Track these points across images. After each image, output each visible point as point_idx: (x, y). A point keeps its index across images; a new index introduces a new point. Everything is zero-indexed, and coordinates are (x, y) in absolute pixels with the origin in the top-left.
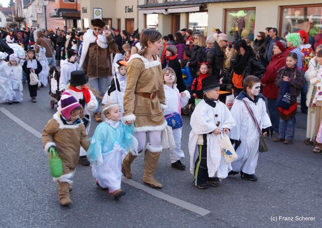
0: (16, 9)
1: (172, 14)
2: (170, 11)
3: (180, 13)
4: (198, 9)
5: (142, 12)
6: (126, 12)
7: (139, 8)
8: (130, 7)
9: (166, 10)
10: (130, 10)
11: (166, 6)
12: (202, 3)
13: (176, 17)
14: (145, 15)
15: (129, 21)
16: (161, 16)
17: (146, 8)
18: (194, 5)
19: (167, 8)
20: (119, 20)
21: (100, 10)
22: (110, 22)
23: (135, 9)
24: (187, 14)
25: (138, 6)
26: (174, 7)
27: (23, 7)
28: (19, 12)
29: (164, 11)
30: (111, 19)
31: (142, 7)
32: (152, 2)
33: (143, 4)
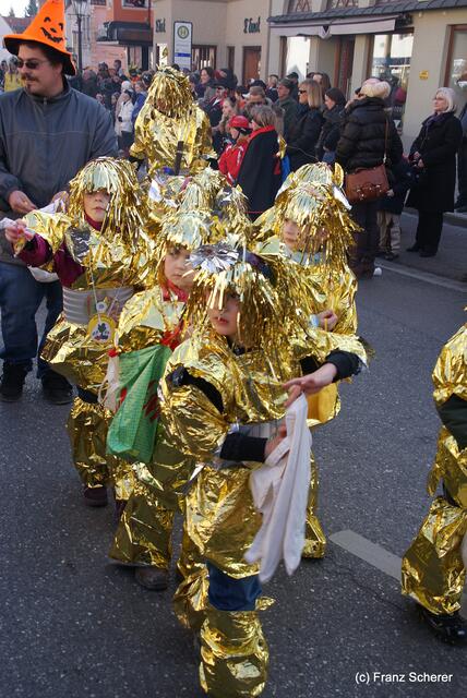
1: (341, 38)
2: (335, 30)
3: (354, 36)
4: (390, 25)
5: (278, 32)
6: (245, 31)
7: (272, 24)
8: (255, 21)
9: (326, 28)
10: (254, 28)
11: (328, 18)
12: (403, 13)
13: (347, 42)
14: (284, 39)
15: (252, 52)
16: (316, 40)
17: (285, 22)
18: (384, 15)
19: (328, 22)
20: (231, 50)
21: (189, 26)
22: (212, 54)
23: (264, 25)
24: (371, 37)
25: (270, 19)
26: (342, 21)
29: (320, 31)
30: (215, 48)
31: (277, 21)
32: (299, 10)
33: (281, 14)
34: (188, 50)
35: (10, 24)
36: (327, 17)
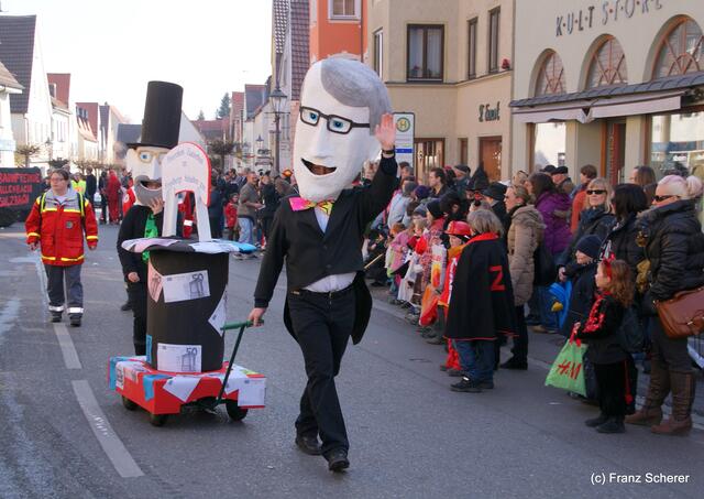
0: (231, 123)
1: (606, 122)
2: (597, 113)
3: (625, 118)
4: (675, 103)
5: (522, 119)
6: (481, 120)
7: (515, 109)
8: (492, 107)
9: (586, 110)
10: (493, 115)
11: (588, 99)
12: (692, 87)
13: (616, 126)
14: (531, 126)
15: (490, 143)
16: (573, 127)
17: (532, 106)
18: (665, 92)
19: (588, 104)
20: (464, 142)
21: (410, 117)
22: (439, 147)
23: (505, 112)
24: (647, 118)
25: (513, 104)
26: (607, 101)
27: (245, 117)
28: (236, 129)
29: (579, 115)
30: (443, 140)
31: (520, 106)
32: (549, 92)
33: (526, 97)
34: (410, 145)
35: (198, 128)
36: (586, 99)
